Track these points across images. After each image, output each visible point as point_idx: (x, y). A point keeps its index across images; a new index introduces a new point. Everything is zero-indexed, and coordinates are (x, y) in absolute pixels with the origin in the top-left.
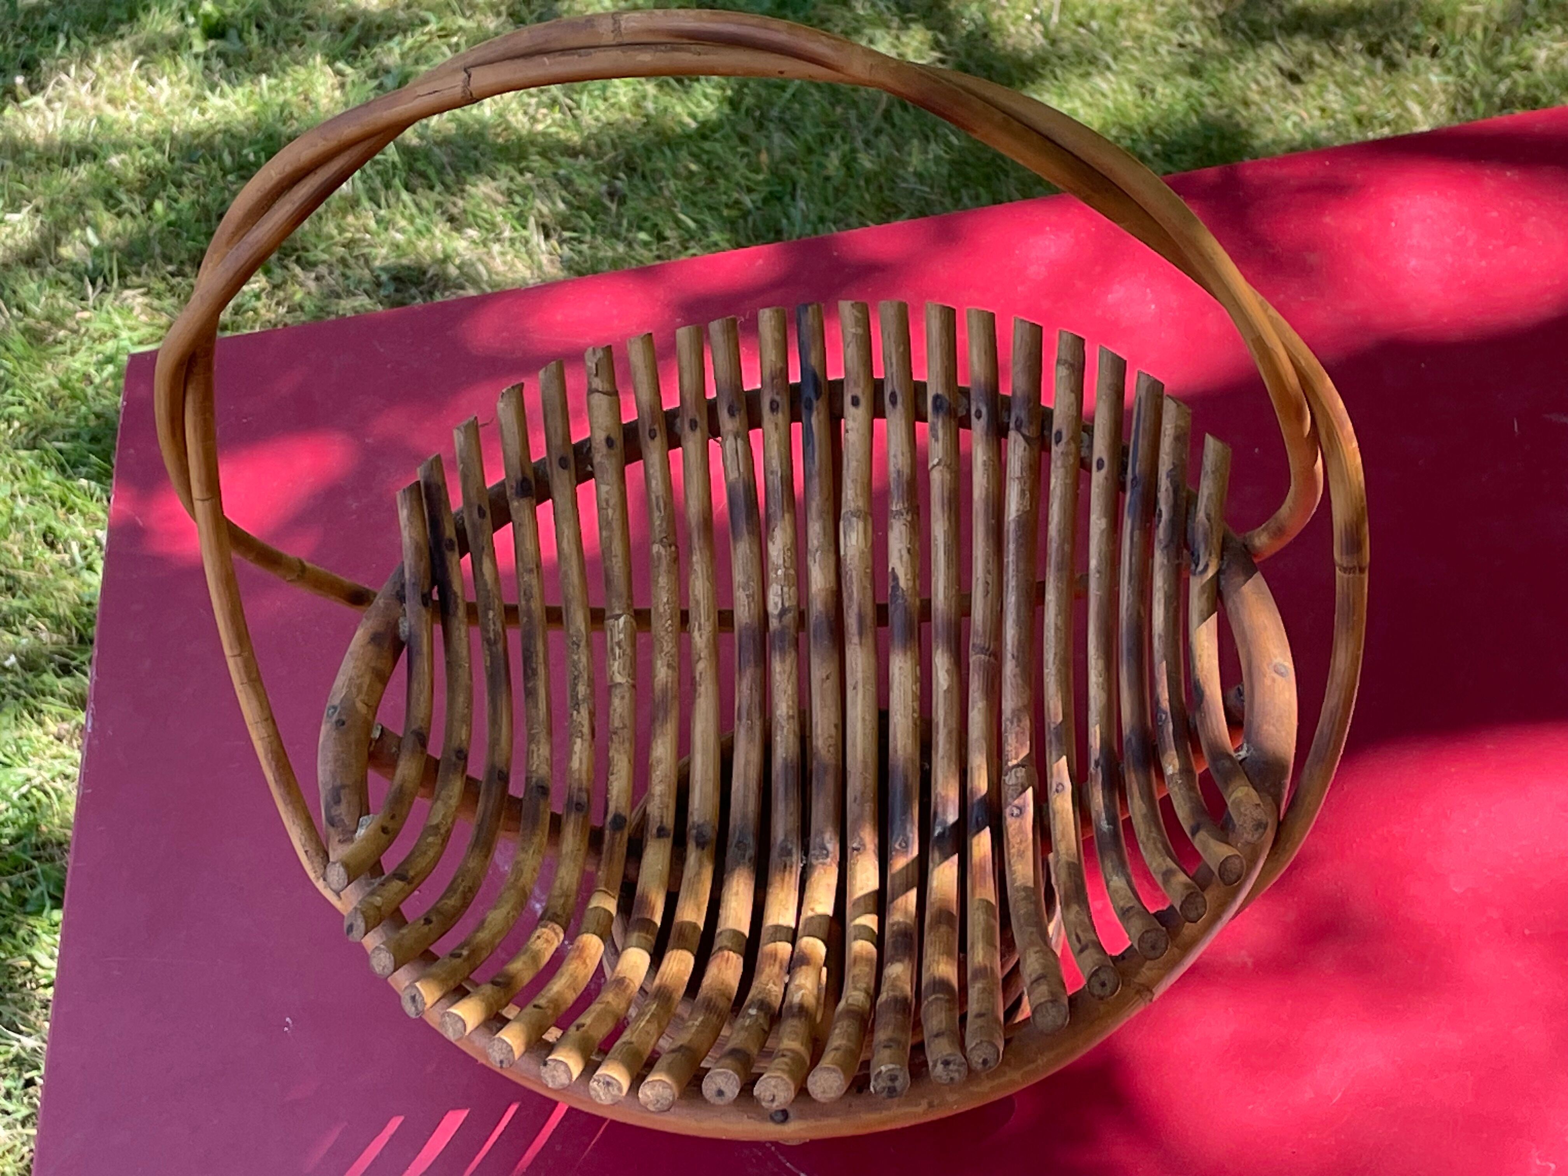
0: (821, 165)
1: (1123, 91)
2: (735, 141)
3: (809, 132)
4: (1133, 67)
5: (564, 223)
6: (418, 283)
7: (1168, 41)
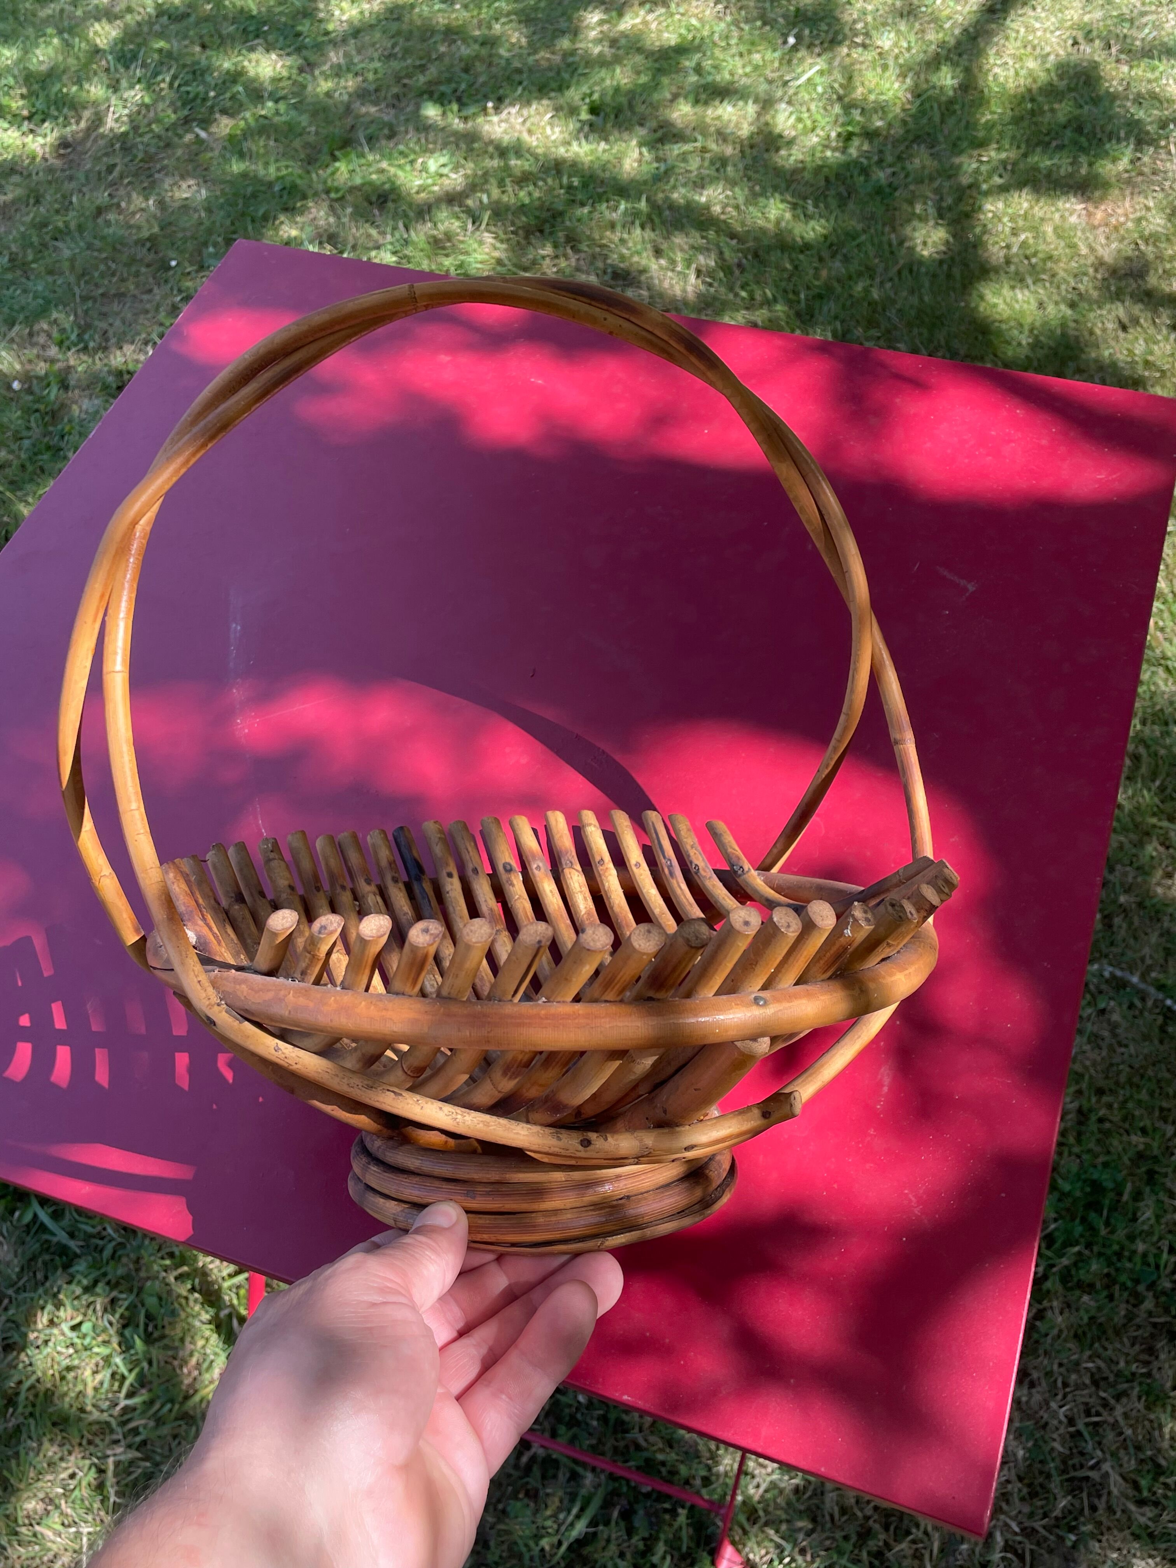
0: (850, 287)
1: (1029, 303)
2: (816, 259)
3: (854, 267)
4: (1041, 291)
5: (711, 273)
6: (625, 279)
7: (1068, 283)
